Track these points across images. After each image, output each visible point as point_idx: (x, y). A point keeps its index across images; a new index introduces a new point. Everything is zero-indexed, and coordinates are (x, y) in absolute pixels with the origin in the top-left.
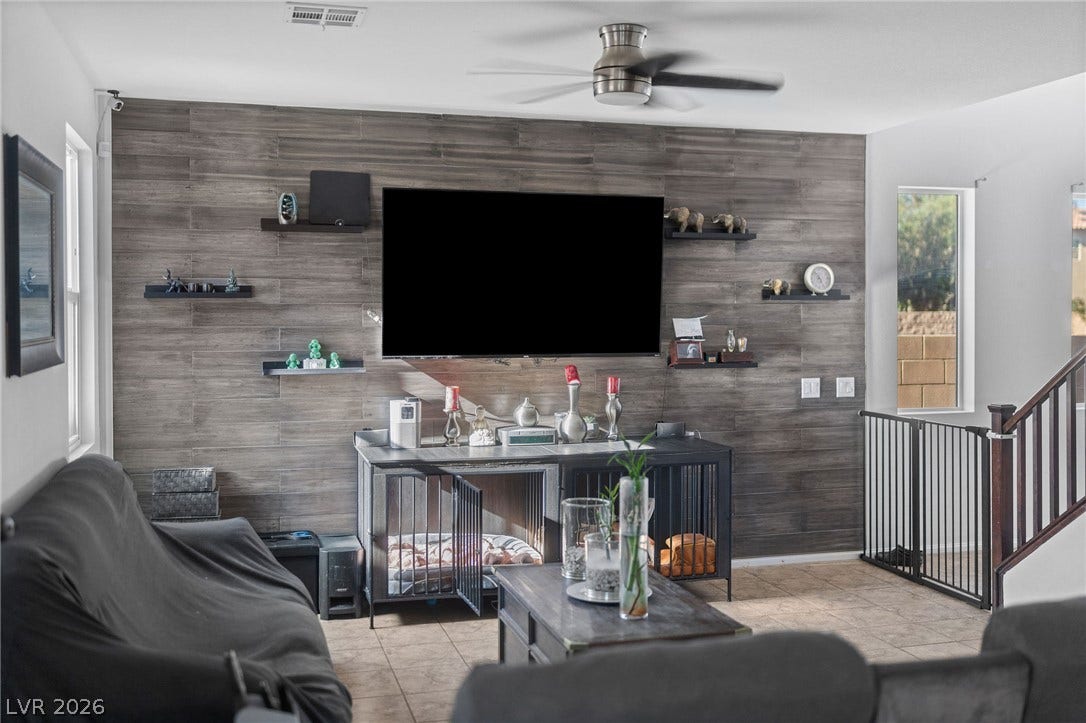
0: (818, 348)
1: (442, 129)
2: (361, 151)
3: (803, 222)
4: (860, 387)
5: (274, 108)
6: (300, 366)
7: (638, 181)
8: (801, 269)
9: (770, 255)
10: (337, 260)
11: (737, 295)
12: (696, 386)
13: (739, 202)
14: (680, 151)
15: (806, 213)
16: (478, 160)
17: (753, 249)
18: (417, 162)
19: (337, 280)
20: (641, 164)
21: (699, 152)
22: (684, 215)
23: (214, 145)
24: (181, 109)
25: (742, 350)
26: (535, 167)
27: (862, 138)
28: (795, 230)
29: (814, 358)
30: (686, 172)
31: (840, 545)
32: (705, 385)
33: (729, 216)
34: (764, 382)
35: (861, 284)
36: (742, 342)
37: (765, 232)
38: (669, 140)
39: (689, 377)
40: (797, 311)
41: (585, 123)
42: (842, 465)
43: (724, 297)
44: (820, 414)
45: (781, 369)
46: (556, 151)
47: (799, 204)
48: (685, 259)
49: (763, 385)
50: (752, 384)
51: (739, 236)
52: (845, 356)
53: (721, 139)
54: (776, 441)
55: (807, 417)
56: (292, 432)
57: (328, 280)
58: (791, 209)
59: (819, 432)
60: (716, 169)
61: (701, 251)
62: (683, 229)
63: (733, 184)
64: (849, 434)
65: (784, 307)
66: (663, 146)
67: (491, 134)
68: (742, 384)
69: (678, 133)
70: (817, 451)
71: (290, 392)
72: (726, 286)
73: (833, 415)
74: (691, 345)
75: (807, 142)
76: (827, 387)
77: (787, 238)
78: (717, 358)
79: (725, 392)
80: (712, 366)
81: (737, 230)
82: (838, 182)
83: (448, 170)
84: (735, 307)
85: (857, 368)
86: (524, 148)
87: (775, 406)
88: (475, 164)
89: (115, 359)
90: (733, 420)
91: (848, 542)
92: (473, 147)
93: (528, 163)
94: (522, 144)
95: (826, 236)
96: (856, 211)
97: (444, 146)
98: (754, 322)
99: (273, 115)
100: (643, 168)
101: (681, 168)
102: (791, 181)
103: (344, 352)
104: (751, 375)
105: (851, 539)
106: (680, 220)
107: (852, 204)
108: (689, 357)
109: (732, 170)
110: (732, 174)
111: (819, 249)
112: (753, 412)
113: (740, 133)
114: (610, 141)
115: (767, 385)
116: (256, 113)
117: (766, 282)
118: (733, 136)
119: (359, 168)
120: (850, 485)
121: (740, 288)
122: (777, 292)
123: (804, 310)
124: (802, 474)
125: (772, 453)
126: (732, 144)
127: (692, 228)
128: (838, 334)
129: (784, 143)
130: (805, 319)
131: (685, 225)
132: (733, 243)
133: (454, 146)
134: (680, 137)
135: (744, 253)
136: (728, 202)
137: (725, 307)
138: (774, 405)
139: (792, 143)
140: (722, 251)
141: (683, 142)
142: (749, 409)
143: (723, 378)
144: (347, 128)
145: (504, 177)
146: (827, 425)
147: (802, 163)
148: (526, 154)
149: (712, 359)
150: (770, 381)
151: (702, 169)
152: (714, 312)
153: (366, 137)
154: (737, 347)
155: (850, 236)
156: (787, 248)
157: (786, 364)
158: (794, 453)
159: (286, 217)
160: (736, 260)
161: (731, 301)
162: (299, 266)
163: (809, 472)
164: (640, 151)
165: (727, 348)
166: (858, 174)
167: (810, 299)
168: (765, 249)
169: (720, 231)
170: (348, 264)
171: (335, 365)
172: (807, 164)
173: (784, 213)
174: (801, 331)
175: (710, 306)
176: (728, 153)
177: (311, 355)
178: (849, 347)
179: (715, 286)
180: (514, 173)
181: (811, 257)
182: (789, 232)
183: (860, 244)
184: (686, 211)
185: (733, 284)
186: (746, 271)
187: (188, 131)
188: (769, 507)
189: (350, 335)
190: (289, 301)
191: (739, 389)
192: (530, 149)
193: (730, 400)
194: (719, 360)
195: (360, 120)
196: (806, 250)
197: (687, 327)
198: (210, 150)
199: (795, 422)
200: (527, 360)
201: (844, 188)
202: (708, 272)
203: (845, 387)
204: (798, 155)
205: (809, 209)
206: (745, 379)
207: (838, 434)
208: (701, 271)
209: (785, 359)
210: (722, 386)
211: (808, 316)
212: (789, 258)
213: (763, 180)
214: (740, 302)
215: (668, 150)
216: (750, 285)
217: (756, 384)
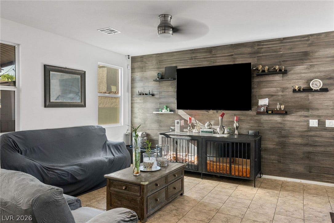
0: (317, 109)
1: (193, 53)
2: (175, 61)
3: (311, 65)
5: (158, 54)
6: (162, 111)
7: (248, 59)
8: (309, 81)
9: (297, 78)
10: (170, 87)
11: (283, 91)
12: (267, 120)
13: (284, 61)
14: (262, 48)
15: (312, 62)
16: (202, 59)
17: (290, 76)
18: (188, 62)
19: (170, 92)
20: (249, 54)
21: (269, 47)
22: (260, 67)
23: (148, 64)
24: (142, 57)
25: (282, 109)
26: (217, 59)
28: (307, 68)
29: (316, 113)
30: (264, 54)
32: (271, 120)
36: (283, 107)
37: (294, 70)
38: (258, 45)
39: (265, 118)
40: (308, 96)
41: (231, 45)
42: (328, 151)
43: (278, 92)
44: (318, 133)
45: (301, 116)
46: (223, 54)
47: (309, 59)
48: (263, 81)
49: (293, 121)
50: (288, 121)
51: (284, 73)
52: (330, 112)
53: (277, 42)
54: (299, 141)
55: (312, 133)
56: (161, 126)
57: (168, 92)
58: (306, 61)
59: (317, 139)
60: (275, 52)
62: (260, 72)
63: (282, 56)
65: (303, 95)
66: (256, 47)
67: (206, 52)
68: (285, 121)
70: (316, 145)
71: (161, 117)
72: (278, 89)
73: (324, 133)
74: (263, 107)
75: (313, 37)
76: (321, 123)
77: (304, 71)
79: (277, 123)
80: (270, 114)
81: (280, 70)
82: (327, 49)
83: (195, 63)
84: (282, 96)
86: (214, 55)
87: (298, 128)
88: (201, 60)
89: (131, 109)
90: (281, 132)
92: (201, 56)
93: (215, 58)
94: (213, 53)
95: (322, 69)
97: (194, 57)
98: (289, 100)
99: (158, 55)
100: (250, 55)
101: (262, 53)
102: (306, 52)
103: (170, 108)
104: (288, 118)
106: (259, 69)
109: (281, 51)
110: (282, 53)
112: (289, 130)
113: (284, 39)
114: (238, 49)
115: (294, 121)
116: (155, 56)
118: (282, 40)
119: (174, 65)
121: (284, 89)
122: (297, 90)
123: (310, 96)
124: (309, 153)
125: (296, 144)
126: (282, 43)
127: (263, 71)
128: (326, 104)
129: (303, 39)
130: (311, 99)
131: (261, 71)
132: (281, 75)
133: (196, 57)
134: (262, 44)
135: (286, 78)
136: (280, 62)
137: (278, 95)
139: (307, 38)
140: (278, 78)
141: (263, 45)
142: (287, 129)
143: (277, 118)
144: (172, 56)
145: (209, 63)
146: (321, 137)
147: (310, 45)
148: (214, 56)
149: (270, 112)
150: (296, 120)
151: (270, 52)
152: (274, 97)
153: (177, 57)
154: (280, 109)
156: (303, 75)
157: (303, 114)
158: (306, 145)
159: (158, 78)
160: (282, 80)
161: (280, 93)
162: (163, 89)
163: (312, 152)
164: (248, 50)
165: (277, 108)
167: (312, 92)
168: (294, 76)
169: (274, 72)
170: (172, 88)
171: (168, 111)
172: (313, 45)
173: (302, 63)
174: (309, 103)
175: (273, 95)
176: (280, 46)
177: (164, 109)
178: (332, 109)
179: (275, 89)
180: (211, 61)
181: (314, 77)
182: (305, 69)
184: (261, 66)
185: (281, 88)
186: (286, 84)
187: (143, 61)
188: (295, 162)
189: (173, 105)
190: (161, 96)
191: (283, 122)
192: (215, 54)
193: (280, 126)
194: (272, 112)
195: (175, 54)
196: (312, 75)
197: (264, 102)
198: (147, 65)
199: (307, 134)
200: (215, 111)
202: (272, 85)
203: (330, 124)
204: (310, 42)
205: (313, 60)
206: (286, 119)
207: (326, 140)
208: (269, 85)
209: (302, 113)
210: (277, 121)
211: (312, 98)
212: (305, 78)
213: (294, 53)
214: (284, 94)
215: (258, 48)
216: (287, 88)
217: (290, 121)
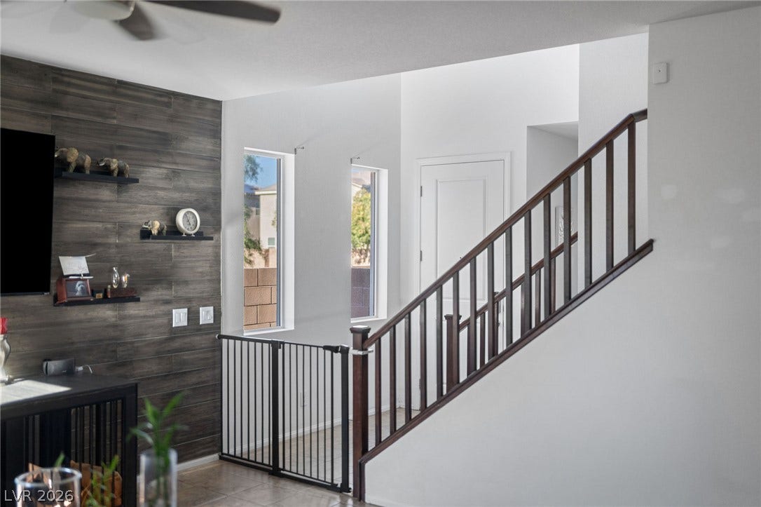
0: (186, 283)
3: (173, 171)
4: (218, 315)
7: (24, 117)
8: (172, 213)
9: (147, 198)
11: (119, 234)
12: (80, 322)
13: (121, 148)
14: (66, 93)
15: (175, 163)
17: (134, 193)
20: (27, 101)
21: (84, 97)
22: (73, 156)
25: (125, 286)
27: (219, 103)
28: (167, 178)
29: (183, 291)
30: (71, 114)
31: (203, 451)
32: (90, 320)
33: (114, 160)
34: (142, 314)
35: (217, 227)
36: (125, 278)
37: (145, 178)
38: (55, 80)
39: (76, 313)
40: (169, 249)
42: (203, 382)
43: (106, 236)
44: (187, 340)
45: (157, 301)
47: (169, 154)
48: (68, 199)
49: (141, 317)
50: (131, 317)
51: (122, 179)
52: (206, 288)
53: (104, 87)
54: (152, 368)
55: (177, 344)
58: (164, 159)
59: (186, 356)
60: (100, 115)
61: (86, 191)
62: (71, 170)
63: (116, 131)
64: (209, 355)
65: (159, 246)
66: (50, 86)
68: (122, 318)
69: (63, 75)
70: (185, 373)
72: (109, 226)
73: (198, 340)
74: (79, 282)
75: (178, 101)
76: (193, 316)
77: (161, 184)
78: (103, 294)
79: (108, 326)
80: (98, 302)
82: (201, 139)
84: (117, 246)
85: (214, 298)
87: (151, 337)
90: (115, 351)
91: (210, 447)
95: (192, 184)
96: (214, 165)
98: (133, 259)
100: (29, 104)
101: (67, 109)
102: (165, 134)
104: (132, 309)
105: (211, 444)
106: (69, 160)
107: (211, 159)
108: (78, 294)
109: (114, 118)
110: (115, 122)
111: (186, 196)
112: (133, 343)
113: (122, 84)
115: (145, 317)
117: (146, 223)
118: (116, 87)
120: (209, 399)
121: (122, 228)
122: (155, 232)
123: (174, 248)
125: (149, 379)
126: (115, 93)
128: (200, 270)
129: (159, 99)
130: (175, 256)
131: (73, 165)
132: (115, 186)
134: (66, 79)
135: (125, 196)
136: (112, 147)
137: (108, 246)
138: (150, 335)
139: (165, 100)
140: (106, 193)
141: (69, 84)
142: (129, 340)
143: (106, 313)
146: (191, 348)
147: (172, 119)
149: (99, 296)
150: (147, 314)
151: (87, 113)
152: (98, 250)
154: (120, 283)
155: (210, 186)
156: (161, 194)
157: (160, 297)
158: (167, 376)
160: (118, 202)
161: (114, 240)
164: (26, 87)
165: (111, 284)
166: (216, 133)
167: (181, 239)
168: (142, 193)
169: (103, 173)
172: (179, 120)
173: (158, 161)
174: (172, 267)
175: (95, 245)
176: (111, 101)
178: (209, 280)
179: (100, 225)
181: (182, 202)
182: (162, 179)
183: (217, 194)
184: (75, 152)
185: (115, 223)
186: (125, 213)
191: (119, 322)
193: (112, 333)
194: (105, 296)
196: (176, 196)
197: (74, 265)
199: (167, 349)
201: (205, 144)
202: (93, 212)
203: (206, 315)
204: (170, 111)
205: (179, 160)
206: (126, 312)
207: (201, 356)
208: (86, 211)
209: (159, 293)
210: (105, 320)
211: (178, 254)
212: (163, 203)
213: (141, 130)
214: (122, 242)
215: (55, 91)
216: (130, 226)
217: (135, 317)
